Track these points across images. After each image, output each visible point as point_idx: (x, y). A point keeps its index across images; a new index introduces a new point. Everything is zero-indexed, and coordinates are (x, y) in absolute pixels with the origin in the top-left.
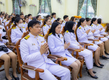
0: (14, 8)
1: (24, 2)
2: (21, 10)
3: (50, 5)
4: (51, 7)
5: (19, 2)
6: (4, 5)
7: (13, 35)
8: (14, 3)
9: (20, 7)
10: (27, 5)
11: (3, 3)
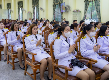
0: (55, 14)
1: (68, 7)
2: (63, 16)
3: (99, 9)
4: (100, 12)
5: (60, 8)
6: (44, 11)
7: (83, 46)
8: (55, 8)
9: (62, 13)
10: (70, 11)
11: (43, 9)
